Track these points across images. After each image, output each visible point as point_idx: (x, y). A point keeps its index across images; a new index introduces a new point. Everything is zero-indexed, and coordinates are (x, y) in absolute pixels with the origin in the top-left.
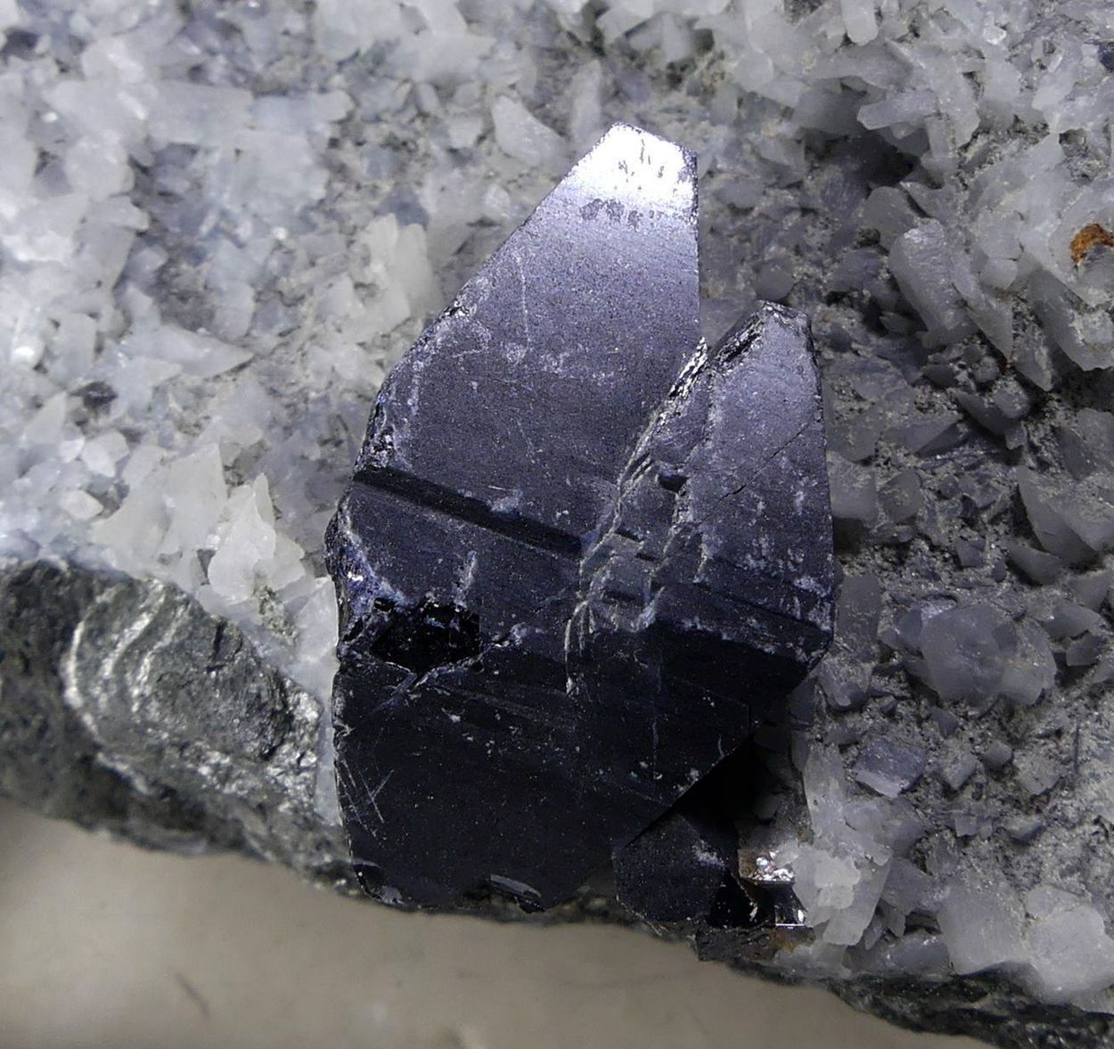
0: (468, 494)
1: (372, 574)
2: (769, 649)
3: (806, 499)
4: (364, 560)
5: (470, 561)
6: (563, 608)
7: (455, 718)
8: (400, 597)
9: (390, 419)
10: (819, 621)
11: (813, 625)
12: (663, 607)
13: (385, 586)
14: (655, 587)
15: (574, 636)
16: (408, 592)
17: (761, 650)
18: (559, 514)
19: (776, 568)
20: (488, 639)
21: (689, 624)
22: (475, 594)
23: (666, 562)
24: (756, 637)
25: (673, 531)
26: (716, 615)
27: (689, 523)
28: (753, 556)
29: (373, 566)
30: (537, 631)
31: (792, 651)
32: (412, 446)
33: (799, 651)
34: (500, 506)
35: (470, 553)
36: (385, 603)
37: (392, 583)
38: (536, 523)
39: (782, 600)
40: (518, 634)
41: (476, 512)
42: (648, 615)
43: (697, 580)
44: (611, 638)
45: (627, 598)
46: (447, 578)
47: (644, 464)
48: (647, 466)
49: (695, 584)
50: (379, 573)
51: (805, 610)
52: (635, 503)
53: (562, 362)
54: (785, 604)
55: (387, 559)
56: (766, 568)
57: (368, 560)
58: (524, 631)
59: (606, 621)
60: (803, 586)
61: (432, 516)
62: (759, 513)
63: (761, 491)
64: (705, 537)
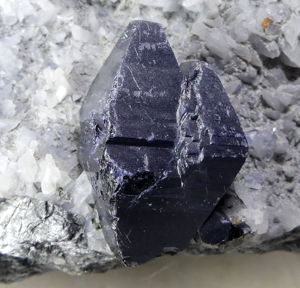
0: (140, 138)
1: (121, 170)
2: (235, 156)
3: (230, 112)
4: (117, 166)
5: (145, 157)
6: (174, 163)
7: (150, 205)
8: (130, 174)
9: (111, 123)
10: (244, 145)
11: (243, 146)
12: (205, 153)
13: (125, 172)
14: (201, 148)
15: (181, 170)
16: (132, 172)
17: (233, 158)
18: (166, 137)
19: (229, 133)
20: (157, 178)
21: (213, 156)
22: (150, 167)
23: (201, 141)
24: (231, 154)
25: (200, 132)
26: (218, 151)
27: (204, 128)
28: (223, 132)
29: (120, 167)
30: (170, 172)
31: (241, 155)
32: (120, 128)
33: (242, 155)
34: (150, 139)
35: (145, 155)
36: (126, 177)
37: (127, 170)
38: (161, 141)
39: (234, 142)
40: (165, 174)
41: (143, 143)
42: (201, 157)
43: (211, 143)
44: (192, 167)
45: (193, 154)
46: (141, 164)
47: (185, 115)
48: (186, 115)
49: (211, 145)
50: (123, 169)
51: (240, 143)
52: (187, 127)
53: (150, 93)
54: (235, 143)
55: (123, 164)
56: (227, 134)
57: (118, 166)
58: (167, 173)
59: (190, 162)
60: (238, 136)
61: (131, 147)
62: (220, 120)
63: (218, 113)
64: (209, 131)
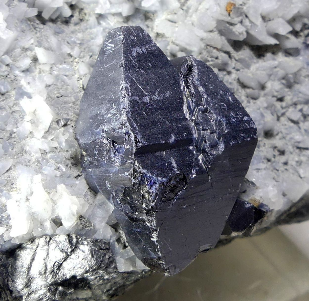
0: (163, 142)
1: (155, 178)
2: (249, 139)
3: (232, 98)
4: (151, 175)
5: (172, 160)
8: (165, 180)
9: (134, 134)
10: (253, 126)
11: (253, 128)
12: (225, 142)
13: (160, 179)
14: (219, 139)
16: (166, 177)
17: (248, 141)
18: (184, 135)
19: (238, 118)
21: (231, 144)
22: (179, 168)
23: (217, 131)
24: (245, 138)
25: (213, 123)
26: (234, 138)
27: (216, 118)
28: (233, 119)
29: (154, 176)
30: (197, 169)
31: (253, 137)
32: (143, 137)
33: (254, 136)
35: (171, 158)
37: (161, 177)
38: (181, 140)
39: (244, 126)
40: (194, 172)
41: (167, 147)
42: (222, 147)
43: (226, 132)
44: (217, 159)
45: (214, 146)
46: (171, 168)
47: (195, 110)
48: (197, 110)
50: (157, 176)
51: (249, 125)
52: (201, 121)
53: (157, 96)
54: (245, 126)
55: (155, 171)
56: (237, 120)
57: (152, 175)
58: (195, 170)
59: (214, 155)
60: (246, 120)
61: (157, 154)
62: (226, 107)
63: (223, 102)
64: (221, 120)
